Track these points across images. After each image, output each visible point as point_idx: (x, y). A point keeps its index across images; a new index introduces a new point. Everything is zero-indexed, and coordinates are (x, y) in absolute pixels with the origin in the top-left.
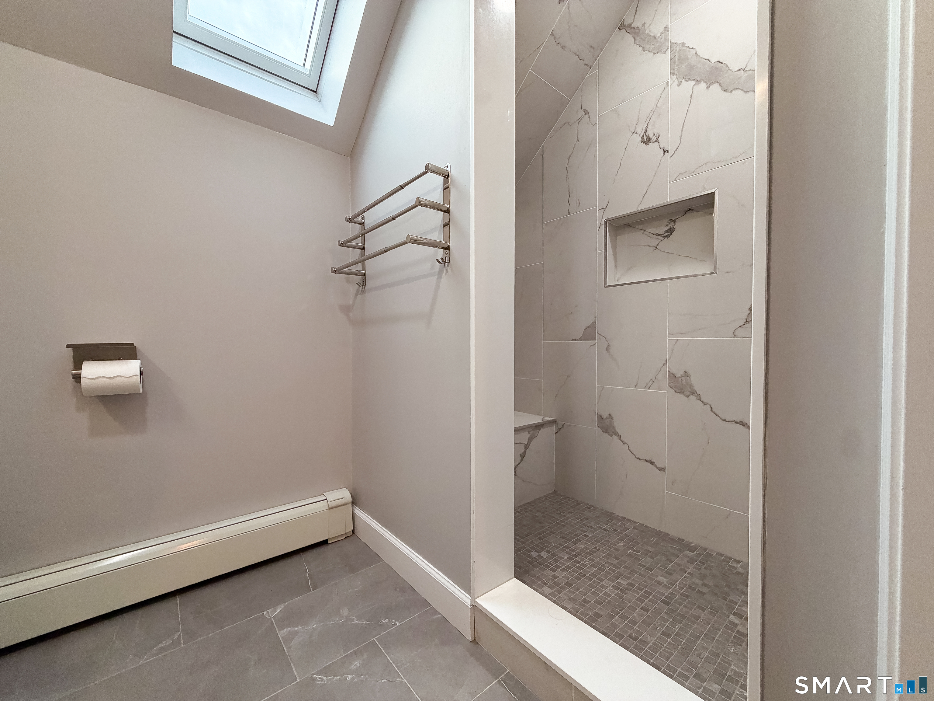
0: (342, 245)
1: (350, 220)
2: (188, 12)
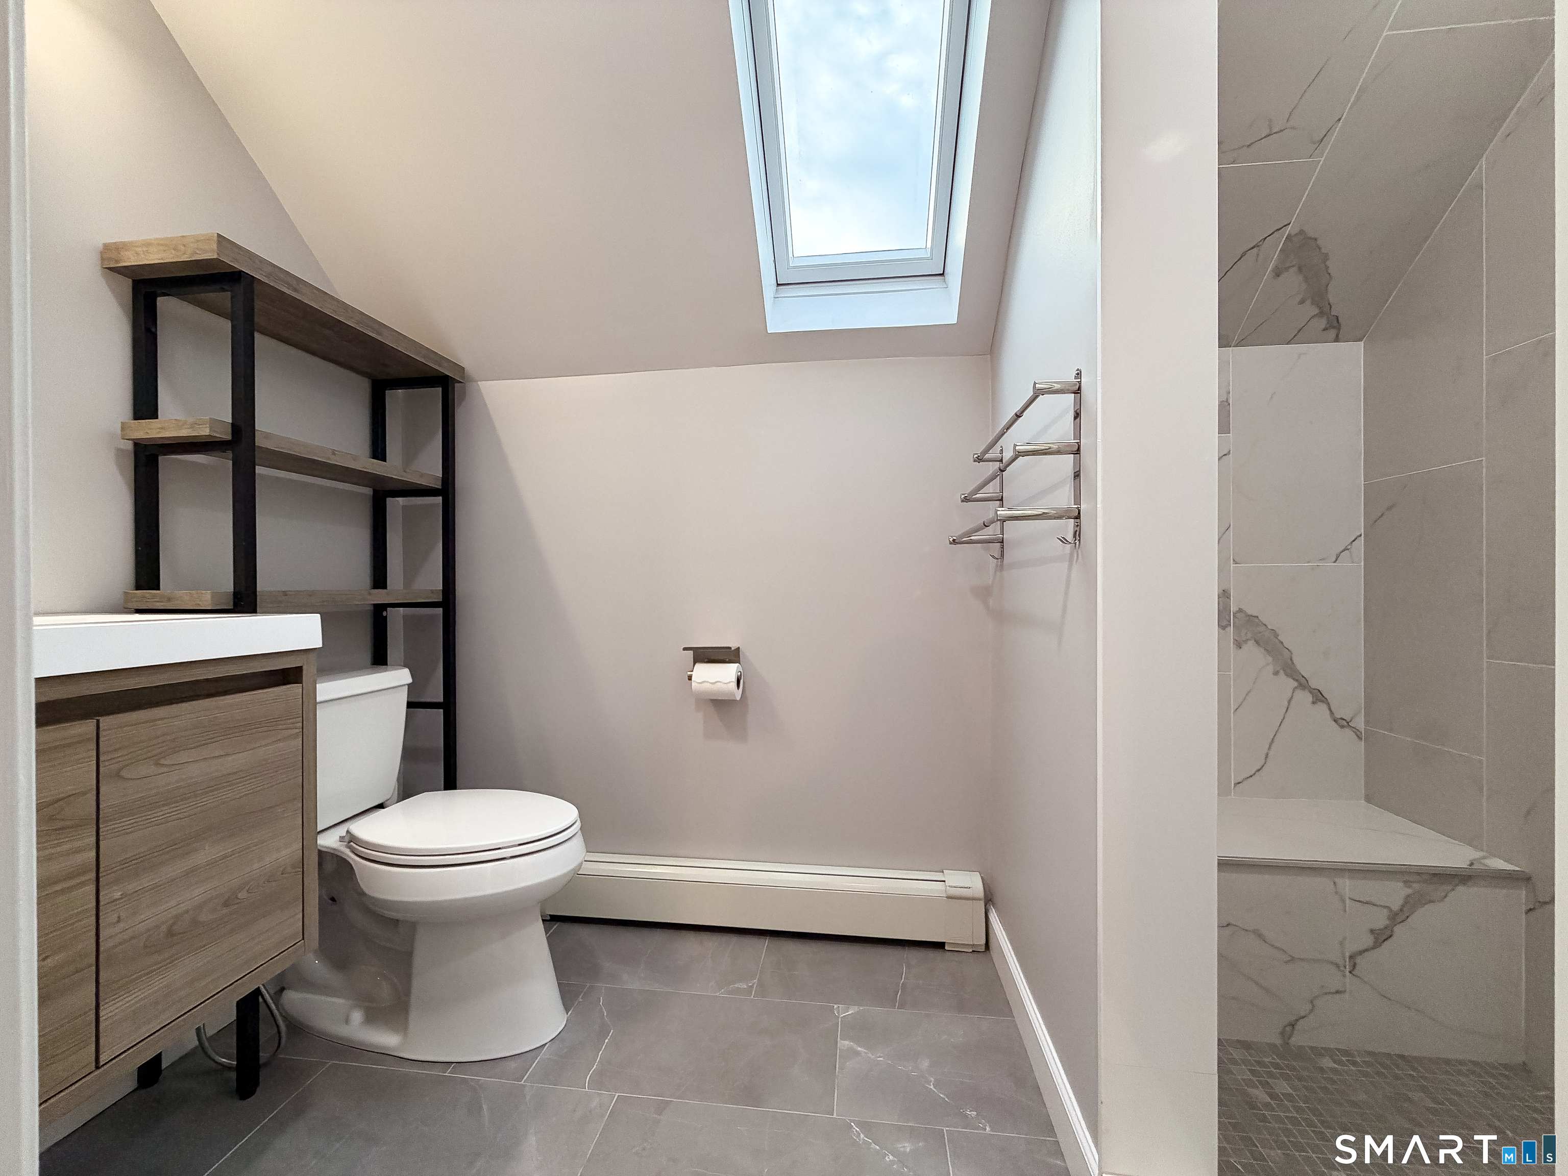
0: (966, 500)
1: (979, 459)
2: (791, 255)
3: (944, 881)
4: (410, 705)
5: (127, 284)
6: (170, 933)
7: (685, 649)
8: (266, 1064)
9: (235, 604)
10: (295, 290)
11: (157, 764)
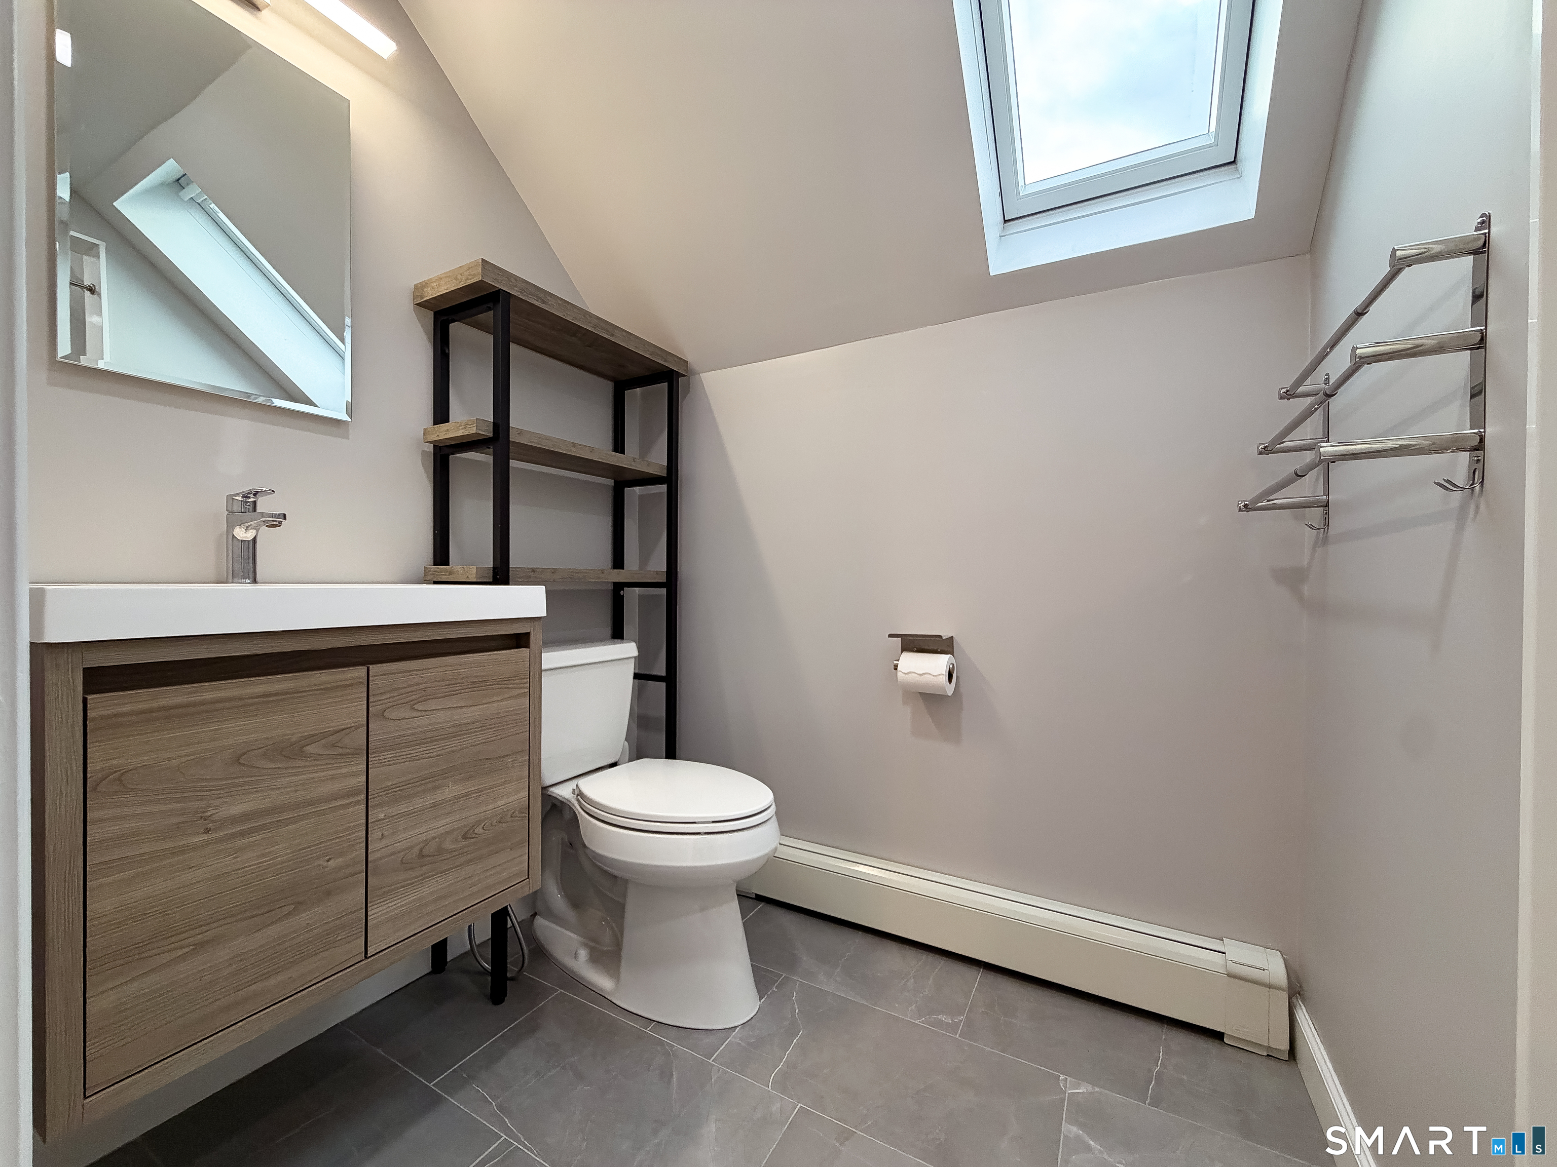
0: (1263, 454)
1: (1289, 395)
2: (1021, 183)
3: (1225, 953)
4: (636, 676)
5: (431, 314)
6: (421, 855)
7: (891, 636)
8: (512, 979)
9: (494, 577)
10: (544, 302)
11: (412, 708)
